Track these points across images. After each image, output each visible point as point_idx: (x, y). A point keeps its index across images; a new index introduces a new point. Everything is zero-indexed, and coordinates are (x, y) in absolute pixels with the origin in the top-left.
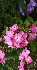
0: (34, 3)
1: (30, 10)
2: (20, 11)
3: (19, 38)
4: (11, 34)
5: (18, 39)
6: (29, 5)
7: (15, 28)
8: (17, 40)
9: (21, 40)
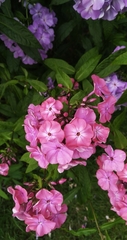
0: (45, 17)
1: (45, 39)
2: (15, 56)
3: (81, 129)
4: (53, 132)
5: (78, 134)
6: (35, 28)
7: (54, 110)
8: (79, 139)
9: (88, 131)
